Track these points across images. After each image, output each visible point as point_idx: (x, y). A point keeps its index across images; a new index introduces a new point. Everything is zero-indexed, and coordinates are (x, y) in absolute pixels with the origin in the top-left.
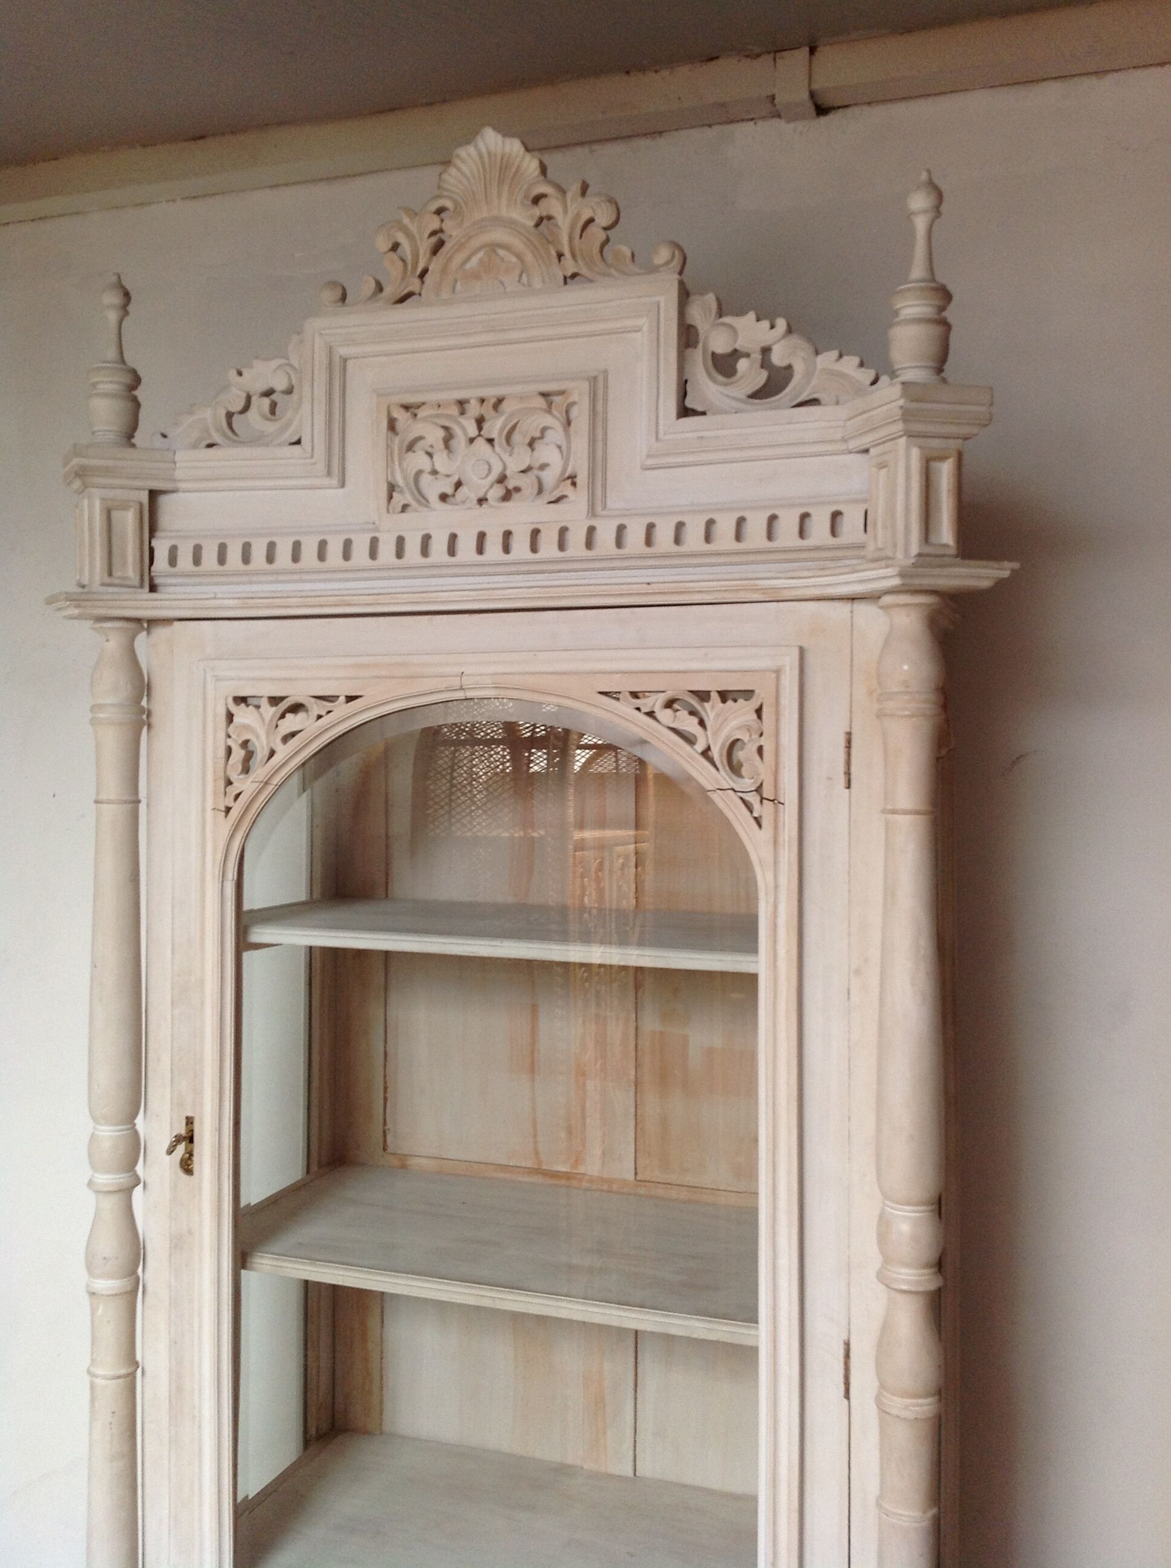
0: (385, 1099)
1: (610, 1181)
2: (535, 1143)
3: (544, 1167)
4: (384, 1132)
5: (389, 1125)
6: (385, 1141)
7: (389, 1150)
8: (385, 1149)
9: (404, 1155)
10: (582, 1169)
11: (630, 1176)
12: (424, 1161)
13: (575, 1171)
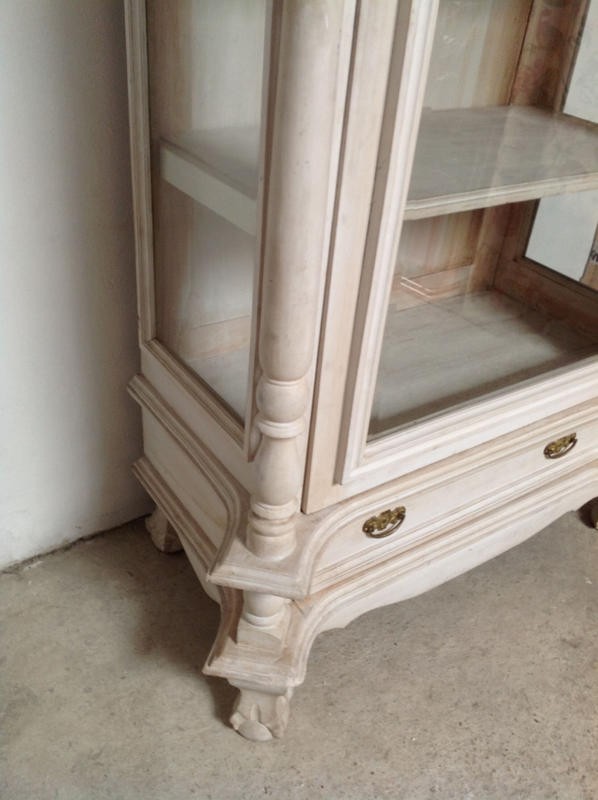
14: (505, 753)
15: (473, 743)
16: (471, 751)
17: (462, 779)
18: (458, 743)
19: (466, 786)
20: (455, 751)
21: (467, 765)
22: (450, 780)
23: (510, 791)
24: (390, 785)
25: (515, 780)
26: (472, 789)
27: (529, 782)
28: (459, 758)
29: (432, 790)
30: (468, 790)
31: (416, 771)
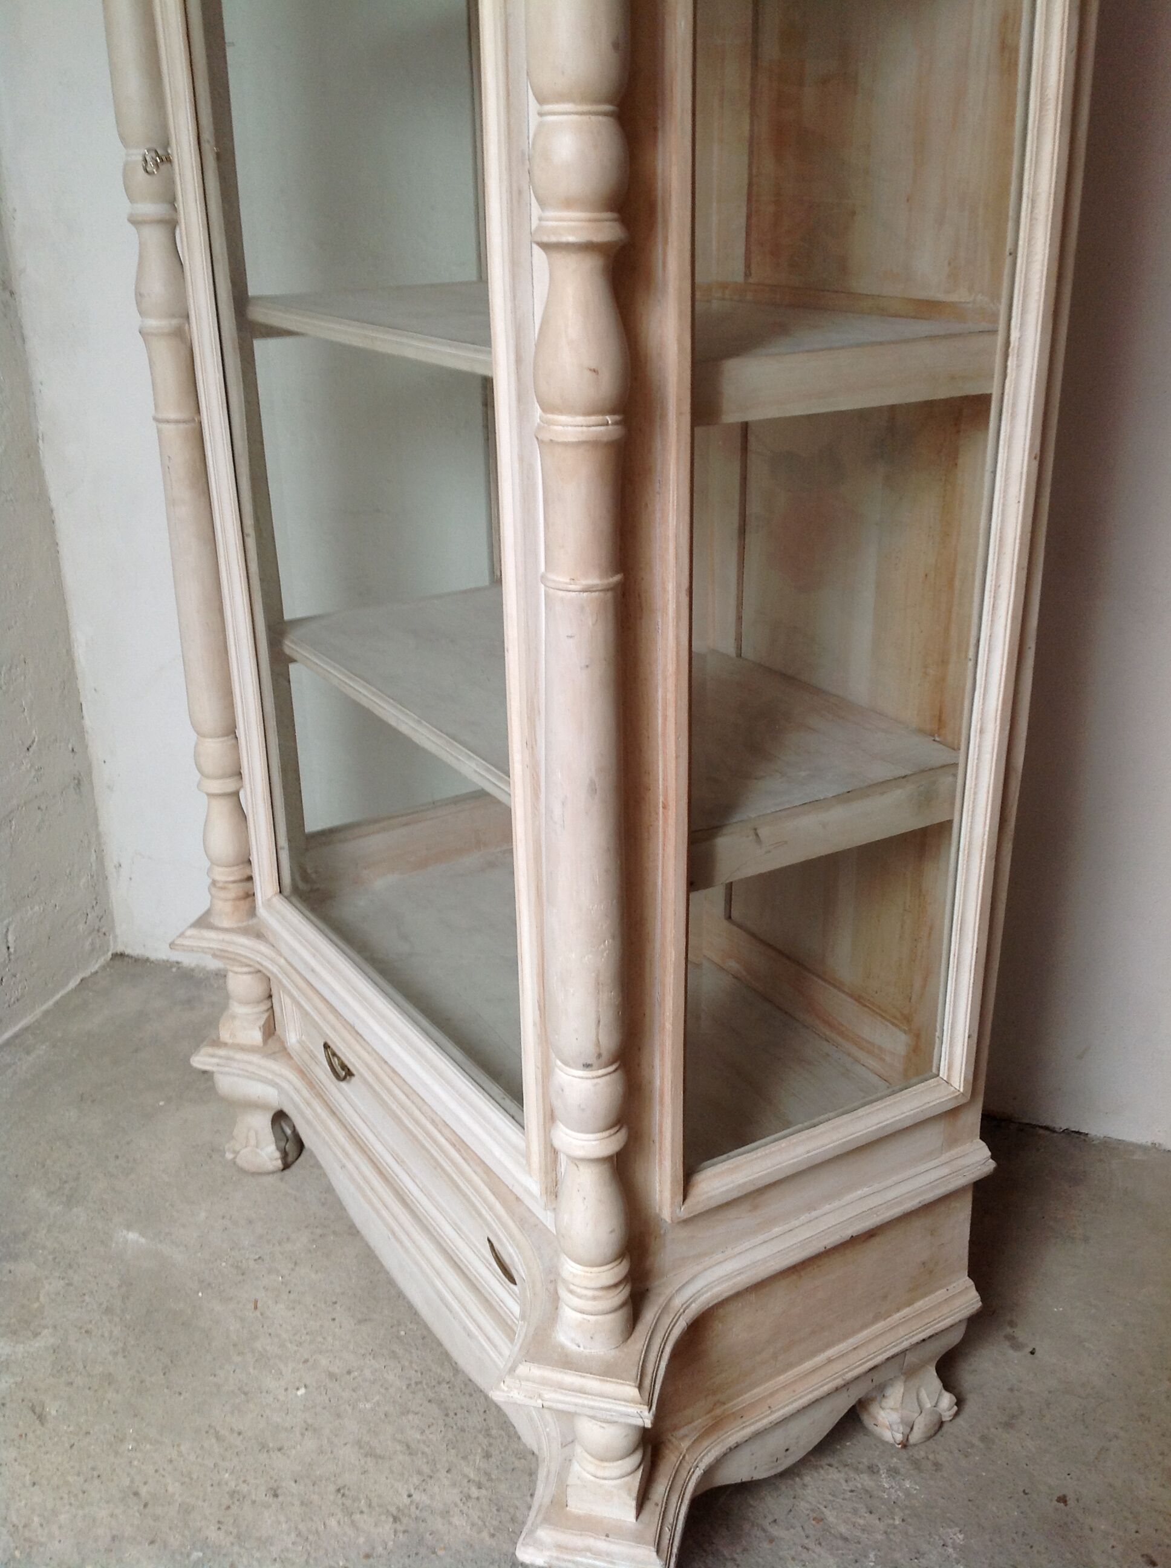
14: (451, 1414)
15: (439, 1383)
16: (427, 1384)
17: (383, 1391)
18: (430, 1370)
19: (377, 1398)
20: (416, 1371)
21: (404, 1388)
22: (374, 1382)
23: (399, 1436)
24: (330, 1339)
25: (418, 1436)
26: (378, 1404)
27: (426, 1450)
28: (410, 1379)
29: (349, 1373)
30: (374, 1401)
31: (363, 1351)
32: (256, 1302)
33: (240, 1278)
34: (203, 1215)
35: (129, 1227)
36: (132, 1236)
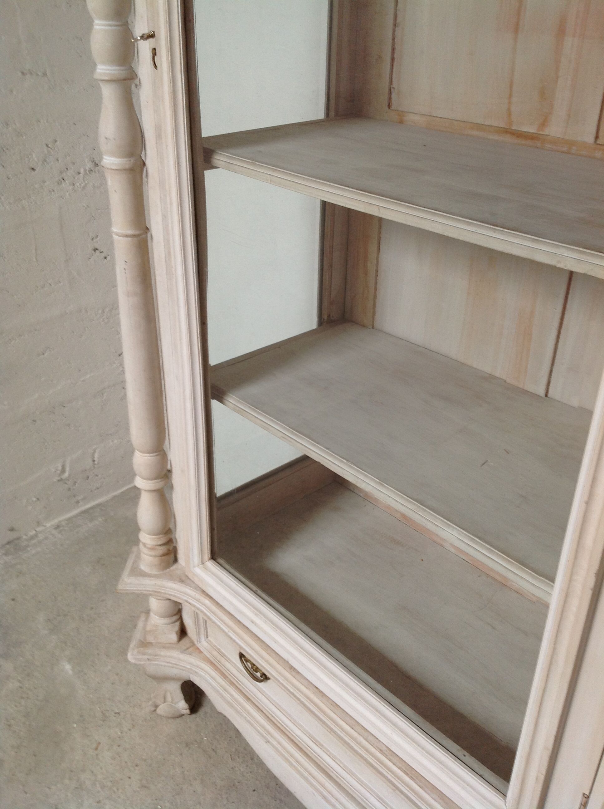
0: (393, 59)
1: (571, 143)
2: (510, 103)
3: (514, 127)
4: (390, 90)
5: (395, 85)
6: (390, 99)
7: (393, 107)
8: (389, 106)
9: (402, 111)
10: (547, 131)
11: (590, 139)
12: (416, 118)
13: (541, 133)
32: (99, 743)
33: (102, 722)
34: (109, 667)
35: (70, 660)
36: (68, 667)
